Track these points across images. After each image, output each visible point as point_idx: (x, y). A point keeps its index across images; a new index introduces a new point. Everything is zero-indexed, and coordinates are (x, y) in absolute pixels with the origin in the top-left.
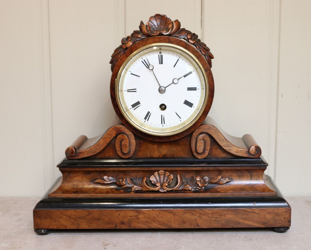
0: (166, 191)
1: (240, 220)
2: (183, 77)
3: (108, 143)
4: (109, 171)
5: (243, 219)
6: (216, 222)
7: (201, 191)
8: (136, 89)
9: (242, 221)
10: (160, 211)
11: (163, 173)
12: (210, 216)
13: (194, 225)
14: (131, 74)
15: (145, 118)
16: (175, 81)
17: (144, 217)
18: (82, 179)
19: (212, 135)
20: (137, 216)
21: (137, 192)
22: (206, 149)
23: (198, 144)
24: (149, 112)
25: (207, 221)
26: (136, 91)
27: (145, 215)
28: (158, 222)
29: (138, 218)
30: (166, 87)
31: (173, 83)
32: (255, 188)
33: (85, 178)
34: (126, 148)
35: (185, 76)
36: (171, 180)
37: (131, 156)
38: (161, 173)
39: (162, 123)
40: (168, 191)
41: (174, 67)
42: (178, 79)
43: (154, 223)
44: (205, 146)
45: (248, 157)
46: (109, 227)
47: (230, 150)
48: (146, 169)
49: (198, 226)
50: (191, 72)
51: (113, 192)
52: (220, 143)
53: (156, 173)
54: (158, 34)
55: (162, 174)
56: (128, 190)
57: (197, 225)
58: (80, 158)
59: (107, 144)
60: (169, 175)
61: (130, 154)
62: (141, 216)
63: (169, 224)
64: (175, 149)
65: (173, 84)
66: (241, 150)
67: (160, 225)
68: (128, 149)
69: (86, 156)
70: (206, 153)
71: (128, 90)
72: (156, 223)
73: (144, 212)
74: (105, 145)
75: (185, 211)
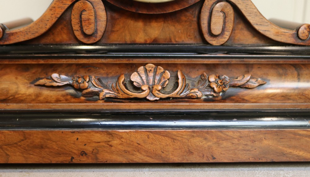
0: (158, 99)
1: (285, 149)
3: (58, 16)
4: (61, 65)
5: (290, 147)
6: (245, 152)
7: (216, 99)
9: (289, 150)
10: (148, 133)
11: (153, 69)
12: (236, 141)
13: (207, 157)
17: (121, 144)
18: (16, 78)
19: (237, 4)
20: (109, 141)
21: (109, 100)
22: (226, 29)
23: (213, 20)
25: (229, 150)
27: (123, 140)
28: (146, 151)
29: (111, 146)
32: (306, 94)
33: (20, 78)
34: (90, 24)
36: (166, 80)
37: (98, 39)
38: (150, 69)
40: (161, 99)
43: (138, 154)
44: (225, 23)
45: (296, 43)
46: (60, 159)
47: (266, 32)
48: (125, 61)
49: (214, 158)
51: (67, 101)
52: (249, 18)
53: (141, 69)
55: (151, 70)
56: (93, 96)
57: (212, 156)
58: (12, 42)
59: (57, 19)
60: (164, 72)
61: (96, 37)
62: (115, 142)
63: (163, 155)
64: (172, 28)
66: (284, 32)
67: (148, 156)
68: (92, 26)
69: (22, 39)
70: (225, 36)
72: (141, 153)
73: (121, 134)
74: (55, 20)
75: (193, 134)
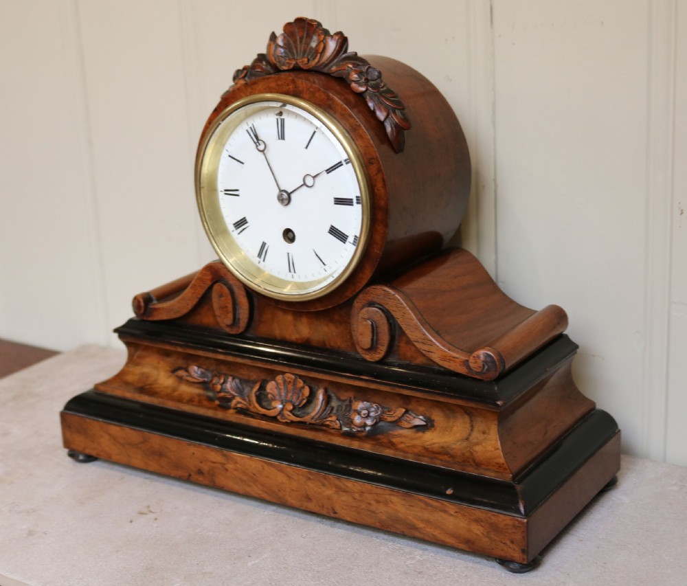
0: (289, 421)
1: (415, 521)
2: (325, 173)
3: (200, 296)
4: (198, 357)
5: (422, 520)
6: (369, 513)
7: (359, 434)
8: (237, 190)
9: (421, 525)
10: (264, 464)
11: (292, 381)
12: (357, 496)
13: (327, 508)
14: (230, 156)
15: (260, 255)
16: (309, 181)
17: (236, 470)
18: (159, 363)
19: (391, 311)
20: (224, 464)
21: (241, 411)
22: (380, 341)
23: (360, 329)
24: (264, 244)
25: (352, 506)
26: (238, 195)
27: (238, 466)
28: (263, 485)
29: (227, 470)
30: (292, 192)
31: (304, 184)
33: (162, 363)
34: (228, 313)
35: (329, 171)
36: (304, 397)
37: (241, 330)
38: (289, 380)
39: (290, 271)
40: (292, 422)
41: (307, 147)
42: (314, 177)
43: (255, 487)
44: (377, 334)
45: (469, 375)
46: (178, 474)
47: (431, 354)
48: (268, 367)
49: (335, 513)
50: (341, 162)
51: (200, 404)
53: (279, 378)
54: (292, 66)
55: (290, 382)
56: (225, 403)
57: (333, 510)
58: (150, 319)
59: (198, 300)
60: (303, 387)
61: (239, 328)
62: (230, 466)
63: (281, 494)
64: (325, 329)
65: (304, 187)
66: (454, 357)
67: (266, 493)
68: (230, 315)
70: (380, 351)
71: (226, 190)
72: (256, 486)
73: (235, 458)
74: (195, 301)
75: (309, 475)
